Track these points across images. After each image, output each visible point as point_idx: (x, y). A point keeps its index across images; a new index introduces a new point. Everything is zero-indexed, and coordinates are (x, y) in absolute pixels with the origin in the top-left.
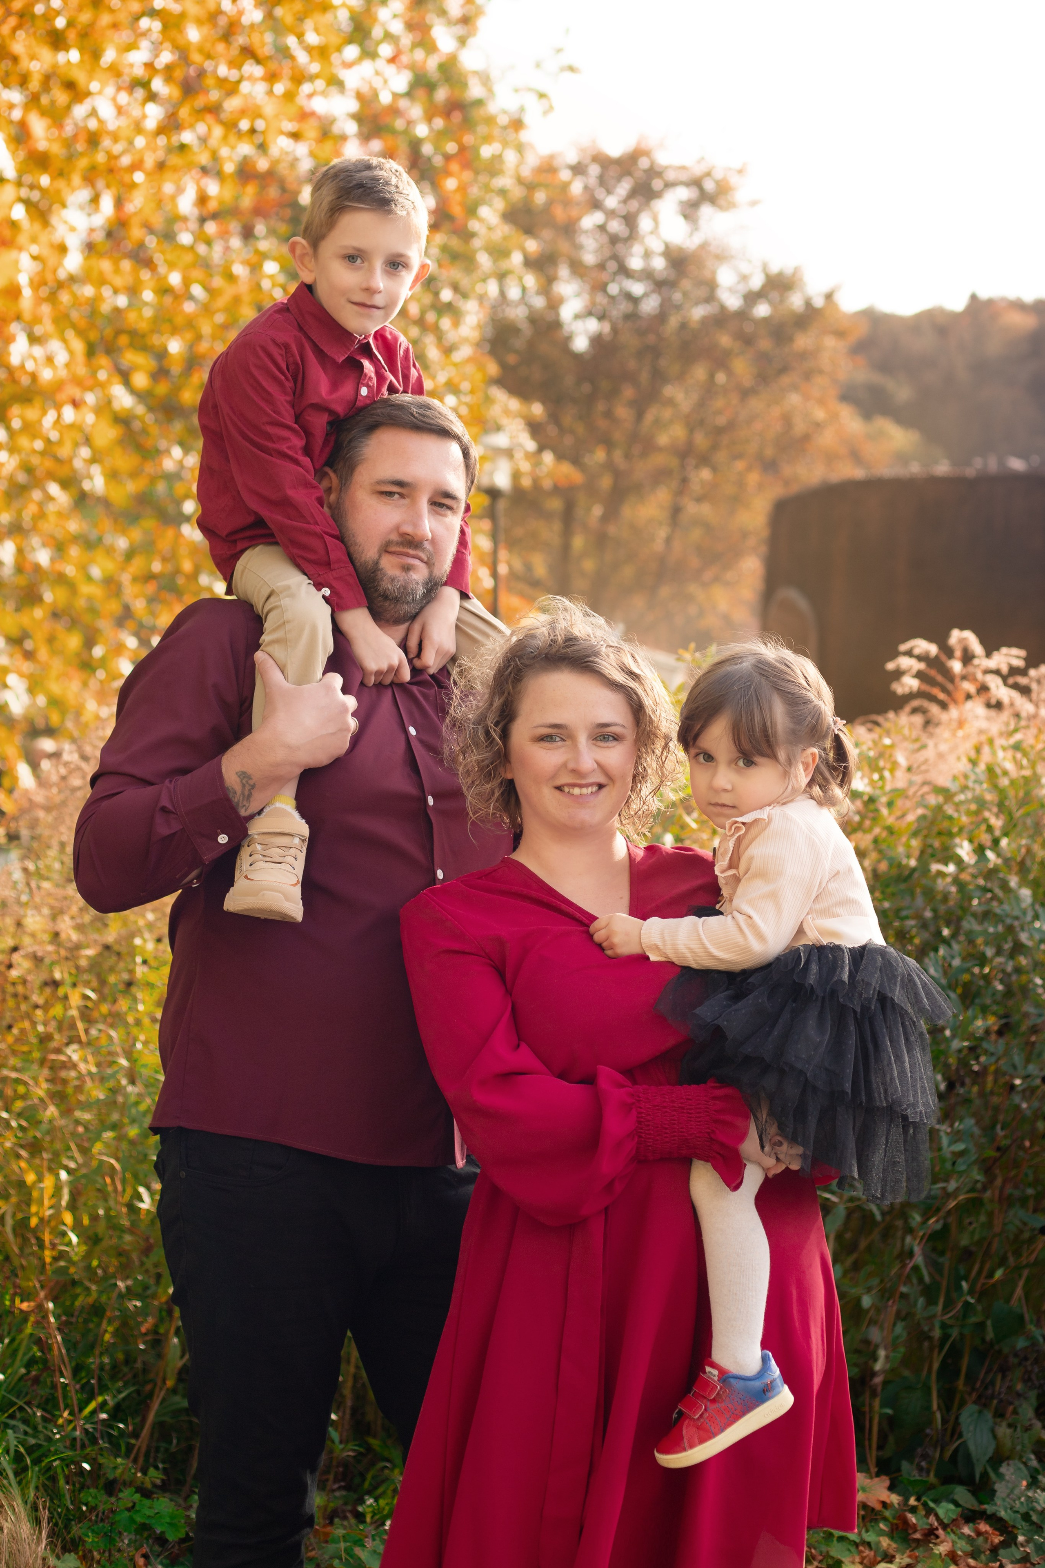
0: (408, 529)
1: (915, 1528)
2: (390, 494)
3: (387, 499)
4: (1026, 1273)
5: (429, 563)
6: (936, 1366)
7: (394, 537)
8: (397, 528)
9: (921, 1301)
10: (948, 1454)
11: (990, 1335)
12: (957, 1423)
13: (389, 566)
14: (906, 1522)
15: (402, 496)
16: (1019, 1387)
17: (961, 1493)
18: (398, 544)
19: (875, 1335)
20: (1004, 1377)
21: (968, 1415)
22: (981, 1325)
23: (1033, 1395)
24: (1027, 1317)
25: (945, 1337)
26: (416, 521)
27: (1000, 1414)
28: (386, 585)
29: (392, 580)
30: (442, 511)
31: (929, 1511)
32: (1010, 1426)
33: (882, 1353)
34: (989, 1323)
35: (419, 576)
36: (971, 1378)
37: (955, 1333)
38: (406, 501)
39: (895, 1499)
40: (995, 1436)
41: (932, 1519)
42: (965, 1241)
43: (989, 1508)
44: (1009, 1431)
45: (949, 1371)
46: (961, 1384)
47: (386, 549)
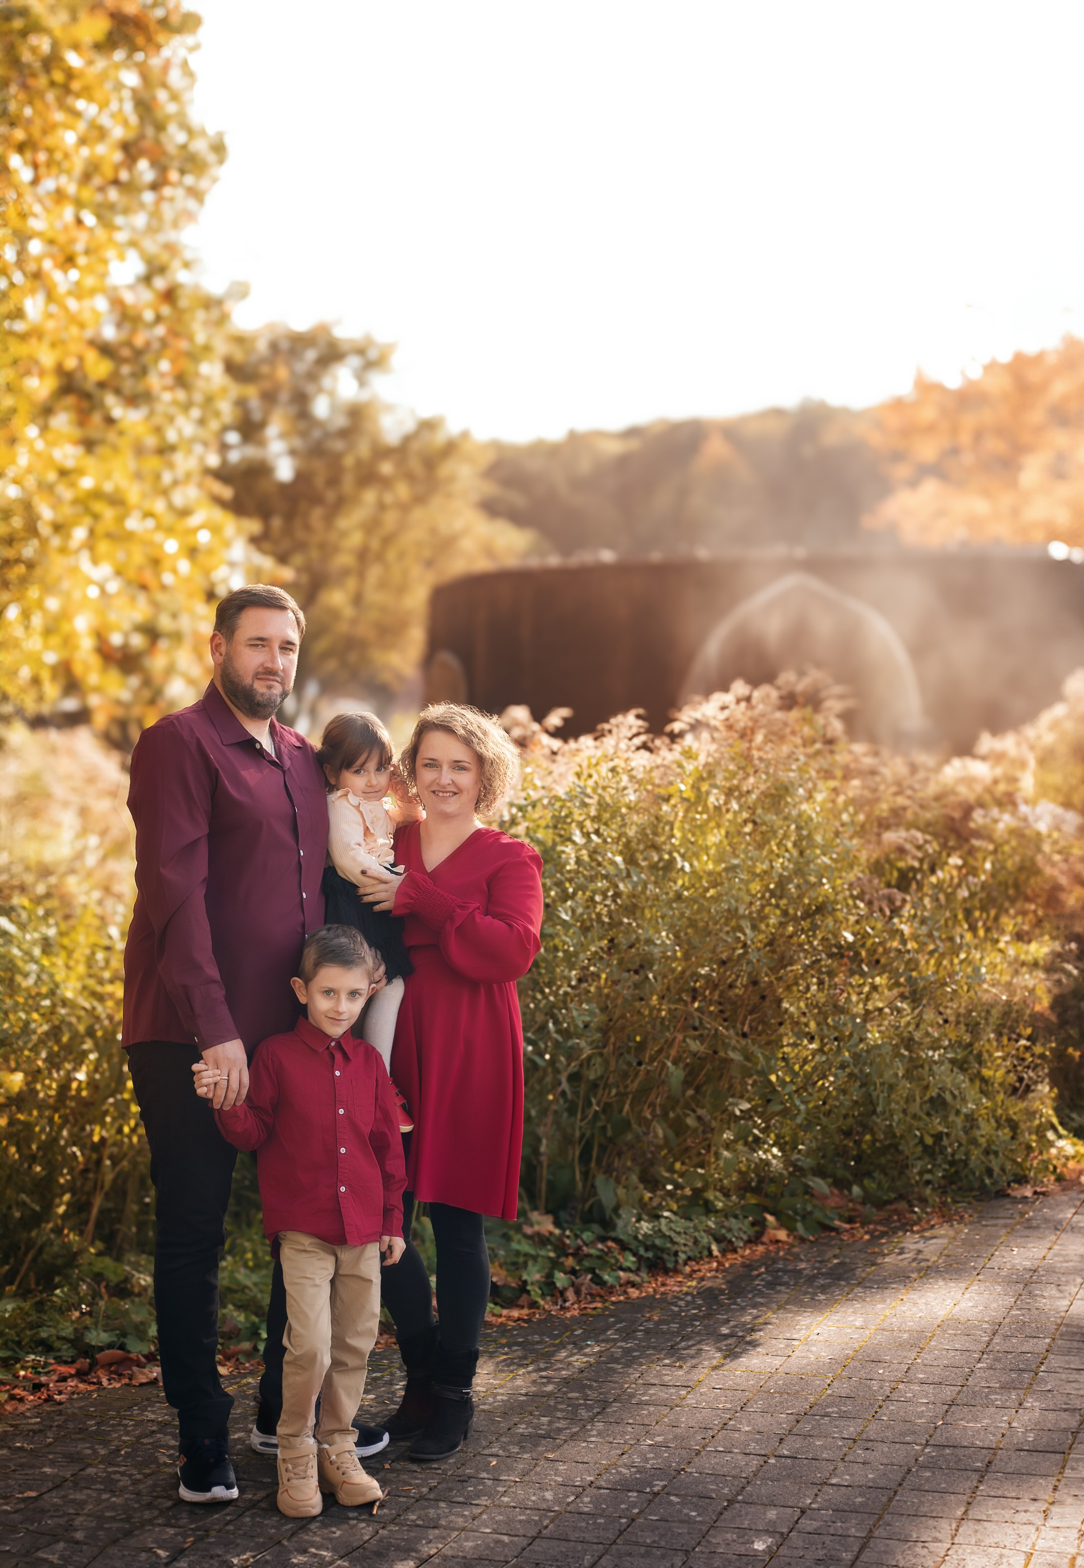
0: (269, 665)
1: (569, 1247)
2: (256, 645)
3: (254, 648)
4: (630, 1096)
5: (282, 684)
6: (577, 1153)
7: (261, 670)
8: (262, 665)
9: (565, 1115)
10: (587, 1206)
11: (609, 1133)
12: (593, 1186)
13: (259, 687)
14: (564, 1243)
15: (263, 646)
16: (629, 1163)
17: (596, 1228)
18: (263, 673)
19: (541, 1131)
20: (620, 1158)
21: (600, 1180)
22: (604, 1128)
23: (637, 1169)
24: (633, 1121)
25: (583, 1135)
26: (273, 660)
27: (618, 1181)
28: (259, 698)
29: (262, 695)
30: (287, 652)
31: (577, 1236)
32: (624, 1187)
33: (544, 1141)
34: (609, 1126)
35: (277, 690)
36: (599, 1162)
37: (588, 1134)
38: (266, 649)
39: (557, 1232)
40: (616, 1194)
41: (579, 1242)
42: (592, 1076)
43: (613, 1234)
44: (624, 1191)
45: (585, 1157)
46: (593, 1164)
47: (257, 676)
